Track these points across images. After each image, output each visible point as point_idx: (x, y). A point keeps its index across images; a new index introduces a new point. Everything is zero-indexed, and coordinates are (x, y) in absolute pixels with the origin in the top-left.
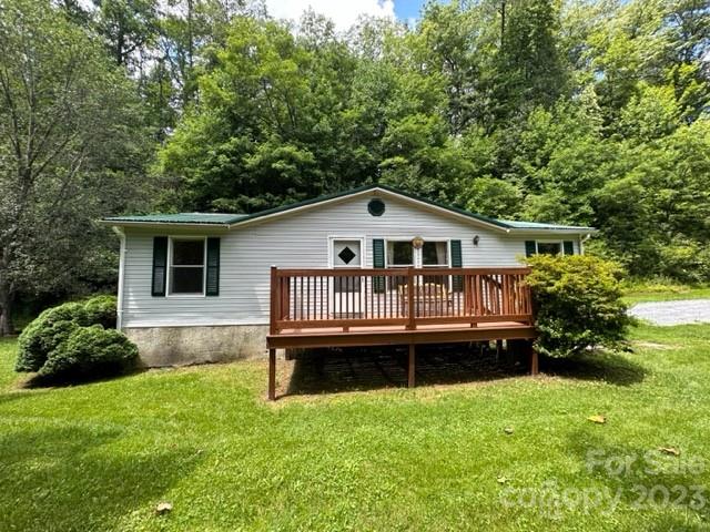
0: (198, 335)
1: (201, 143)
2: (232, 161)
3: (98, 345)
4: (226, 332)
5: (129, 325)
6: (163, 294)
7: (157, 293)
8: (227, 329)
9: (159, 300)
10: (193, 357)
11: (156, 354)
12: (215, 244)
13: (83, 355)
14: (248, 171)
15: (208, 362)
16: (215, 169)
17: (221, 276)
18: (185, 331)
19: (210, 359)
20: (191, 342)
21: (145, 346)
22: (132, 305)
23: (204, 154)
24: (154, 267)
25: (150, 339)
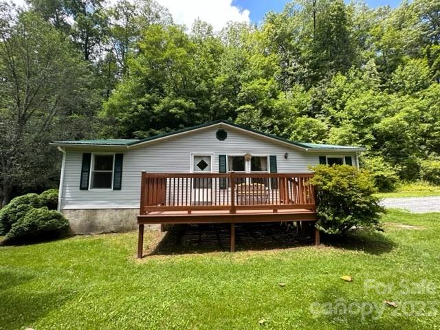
0: (107, 215)
1: (128, 98)
2: (146, 109)
3: (42, 219)
4: (124, 213)
5: (65, 208)
6: (87, 189)
7: (83, 187)
8: (125, 211)
9: (84, 192)
10: (103, 228)
11: (81, 226)
12: (120, 158)
13: (33, 226)
14: (156, 114)
15: (113, 232)
16: (136, 113)
17: (123, 178)
18: (99, 212)
19: (114, 230)
20: (103, 219)
21: (74, 220)
22: (68, 195)
23: (130, 105)
24: (82, 171)
25: (77, 216)
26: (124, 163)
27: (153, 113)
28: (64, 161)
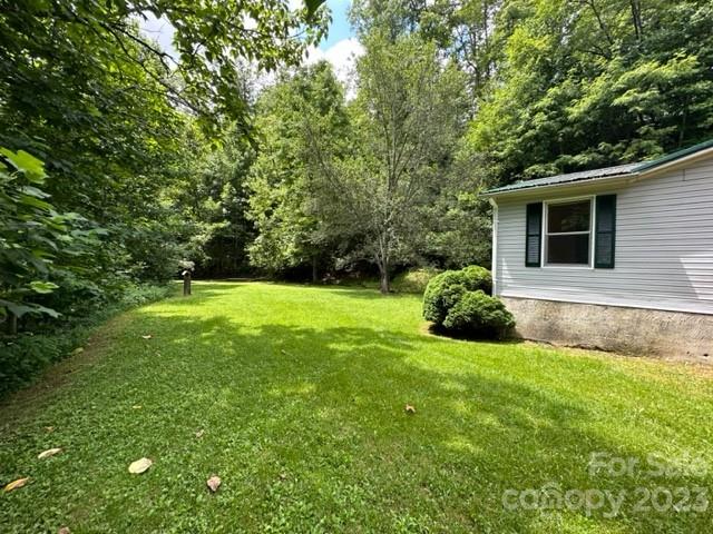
0: (583, 314)
2: (550, 118)
3: (486, 308)
4: (627, 316)
5: (503, 294)
6: (538, 265)
7: (532, 263)
8: (628, 311)
9: (533, 271)
10: (576, 338)
11: (531, 326)
12: (607, 204)
14: (571, 124)
15: (597, 348)
16: (530, 133)
17: (617, 244)
18: (564, 307)
19: (601, 346)
20: (573, 320)
21: (522, 318)
22: (506, 275)
23: (517, 120)
24: (528, 236)
25: (524, 310)
26: (618, 212)
27: (565, 124)
28: (496, 221)
